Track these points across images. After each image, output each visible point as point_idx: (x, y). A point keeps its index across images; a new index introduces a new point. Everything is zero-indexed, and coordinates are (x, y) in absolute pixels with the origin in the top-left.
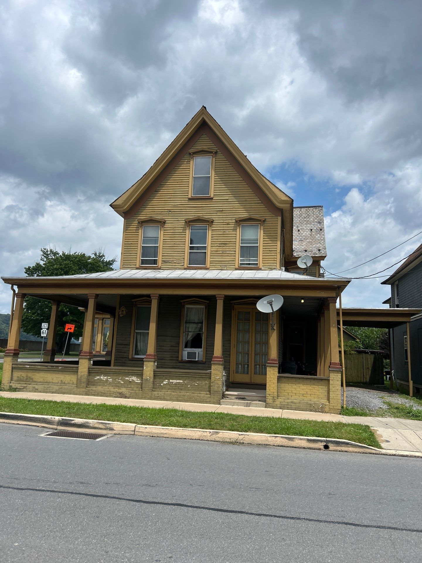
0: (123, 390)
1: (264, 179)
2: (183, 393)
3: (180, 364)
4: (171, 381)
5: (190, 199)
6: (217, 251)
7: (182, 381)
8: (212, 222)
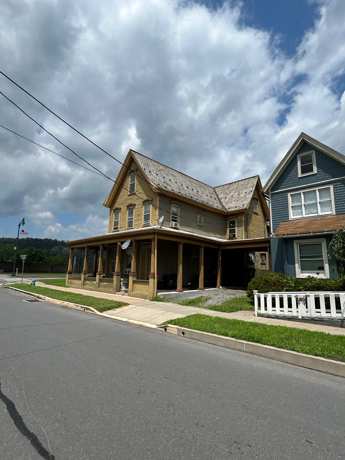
0: (92, 287)
1: (149, 179)
2: (106, 289)
3: (124, 276)
4: (104, 283)
5: (129, 195)
6: (136, 219)
7: (106, 283)
8: (135, 205)
